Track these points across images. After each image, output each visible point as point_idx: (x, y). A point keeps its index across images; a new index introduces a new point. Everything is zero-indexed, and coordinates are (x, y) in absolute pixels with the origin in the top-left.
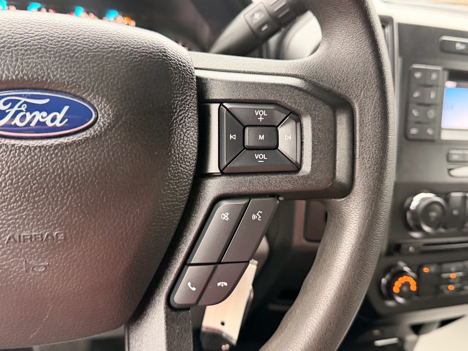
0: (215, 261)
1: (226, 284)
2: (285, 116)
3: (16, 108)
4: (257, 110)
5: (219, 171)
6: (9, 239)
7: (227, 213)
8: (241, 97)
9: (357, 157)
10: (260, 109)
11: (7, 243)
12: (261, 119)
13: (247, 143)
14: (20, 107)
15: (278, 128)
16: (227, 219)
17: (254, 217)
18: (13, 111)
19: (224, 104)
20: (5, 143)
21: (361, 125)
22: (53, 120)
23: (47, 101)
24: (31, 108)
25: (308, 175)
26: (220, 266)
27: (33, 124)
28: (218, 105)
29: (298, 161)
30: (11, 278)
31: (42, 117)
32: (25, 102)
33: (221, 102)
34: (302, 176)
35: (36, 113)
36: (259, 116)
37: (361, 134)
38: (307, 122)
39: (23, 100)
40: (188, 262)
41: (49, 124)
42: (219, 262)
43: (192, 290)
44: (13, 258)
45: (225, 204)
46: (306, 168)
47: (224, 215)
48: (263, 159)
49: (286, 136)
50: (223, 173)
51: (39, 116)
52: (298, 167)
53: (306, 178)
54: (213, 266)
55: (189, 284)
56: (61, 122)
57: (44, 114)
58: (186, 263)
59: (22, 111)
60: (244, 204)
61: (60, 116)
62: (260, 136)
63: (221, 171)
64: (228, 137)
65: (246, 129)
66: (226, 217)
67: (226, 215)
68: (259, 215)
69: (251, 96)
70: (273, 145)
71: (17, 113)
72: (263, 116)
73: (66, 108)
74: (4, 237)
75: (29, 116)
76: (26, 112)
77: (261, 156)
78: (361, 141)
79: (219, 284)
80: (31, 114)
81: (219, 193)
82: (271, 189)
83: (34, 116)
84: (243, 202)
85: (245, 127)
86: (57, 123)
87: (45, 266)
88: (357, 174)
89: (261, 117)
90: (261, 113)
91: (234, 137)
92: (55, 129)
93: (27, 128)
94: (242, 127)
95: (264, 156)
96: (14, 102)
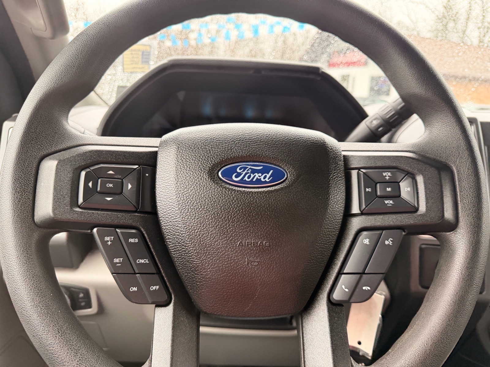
0: (361, 271)
1: (369, 288)
2: (404, 175)
3: (246, 171)
4: (384, 172)
5: (359, 212)
6: (240, 244)
7: (367, 239)
8: (373, 165)
9: (459, 202)
10: (386, 172)
11: (238, 246)
12: (387, 178)
13: (379, 194)
14: (248, 171)
15: (400, 183)
16: (368, 243)
17: (387, 242)
18: (244, 173)
19: (361, 170)
20: (240, 190)
21: (459, 181)
22: (265, 177)
23: (261, 167)
24: (254, 171)
25: (424, 214)
26: (364, 275)
27: (254, 180)
28: (357, 171)
29: (416, 205)
30: (238, 268)
31: (259, 176)
32: (250, 168)
33: (359, 169)
34: (420, 215)
35: (256, 174)
36: (386, 176)
37: (460, 187)
38: (420, 179)
39: (249, 167)
40: (341, 272)
41: (263, 180)
42: (363, 273)
43: (346, 291)
44: (241, 255)
45: (365, 233)
46: (423, 208)
47: (365, 240)
48: (391, 204)
49: (406, 188)
50: (362, 213)
51: (257, 175)
52: (416, 210)
53: (422, 215)
54: (359, 276)
55: (343, 287)
56: (268, 179)
57: (260, 175)
58: (340, 273)
59: (249, 173)
60: (379, 233)
61: (268, 176)
62: (387, 189)
63: (362, 212)
64: (365, 190)
65: (377, 185)
66: (367, 241)
67: (367, 240)
68: (390, 241)
69: (379, 164)
70: (397, 194)
71: (246, 174)
72: (389, 176)
73: (271, 171)
74: (237, 242)
75: (252, 176)
76: (251, 173)
77: (389, 202)
78: (460, 192)
79: (364, 288)
80: (253, 174)
81: (361, 226)
82: (398, 223)
83: (255, 176)
84: (379, 232)
85: (376, 183)
86: (267, 179)
87: (258, 262)
88: (460, 215)
89: (387, 176)
90: (387, 175)
91: (369, 190)
92: (266, 182)
93: (251, 182)
94: (375, 184)
95: (391, 202)
96: (245, 168)
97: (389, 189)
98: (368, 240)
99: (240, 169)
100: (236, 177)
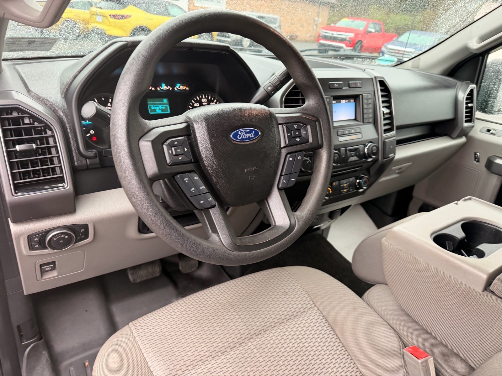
1: (294, 179)
3: (243, 134)
4: (294, 125)
6: (246, 170)
9: (323, 135)
12: (296, 128)
13: (293, 136)
15: (301, 130)
17: (298, 158)
18: (242, 134)
19: (284, 124)
20: (242, 144)
21: (323, 126)
22: (251, 135)
23: (249, 130)
24: (246, 133)
29: (308, 139)
32: (244, 132)
33: (282, 124)
35: (247, 134)
37: (323, 128)
38: (309, 127)
41: (251, 137)
43: (285, 183)
44: (247, 176)
45: (289, 156)
46: (311, 140)
49: (303, 132)
50: (286, 146)
51: (248, 135)
52: (308, 141)
53: (311, 144)
54: (289, 175)
55: (284, 181)
57: (249, 134)
58: (281, 175)
60: (295, 154)
61: (253, 134)
64: (287, 134)
68: (300, 157)
69: (292, 121)
70: (300, 135)
71: (243, 135)
79: (292, 180)
81: (286, 152)
82: (302, 148)
85: (292, 131)
86: (252, 137)
87: (254, 177)
88: (324, 141)
90: (296, 126)
91: (289, 134)
92: (252, 138)
93: (246, 139)
95: (299, 139)
96: (242, 132)
97: (297, 133)
98: (291, 158)
99: (240, 133)
100: (240, 137)
